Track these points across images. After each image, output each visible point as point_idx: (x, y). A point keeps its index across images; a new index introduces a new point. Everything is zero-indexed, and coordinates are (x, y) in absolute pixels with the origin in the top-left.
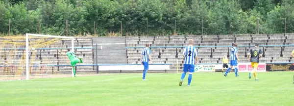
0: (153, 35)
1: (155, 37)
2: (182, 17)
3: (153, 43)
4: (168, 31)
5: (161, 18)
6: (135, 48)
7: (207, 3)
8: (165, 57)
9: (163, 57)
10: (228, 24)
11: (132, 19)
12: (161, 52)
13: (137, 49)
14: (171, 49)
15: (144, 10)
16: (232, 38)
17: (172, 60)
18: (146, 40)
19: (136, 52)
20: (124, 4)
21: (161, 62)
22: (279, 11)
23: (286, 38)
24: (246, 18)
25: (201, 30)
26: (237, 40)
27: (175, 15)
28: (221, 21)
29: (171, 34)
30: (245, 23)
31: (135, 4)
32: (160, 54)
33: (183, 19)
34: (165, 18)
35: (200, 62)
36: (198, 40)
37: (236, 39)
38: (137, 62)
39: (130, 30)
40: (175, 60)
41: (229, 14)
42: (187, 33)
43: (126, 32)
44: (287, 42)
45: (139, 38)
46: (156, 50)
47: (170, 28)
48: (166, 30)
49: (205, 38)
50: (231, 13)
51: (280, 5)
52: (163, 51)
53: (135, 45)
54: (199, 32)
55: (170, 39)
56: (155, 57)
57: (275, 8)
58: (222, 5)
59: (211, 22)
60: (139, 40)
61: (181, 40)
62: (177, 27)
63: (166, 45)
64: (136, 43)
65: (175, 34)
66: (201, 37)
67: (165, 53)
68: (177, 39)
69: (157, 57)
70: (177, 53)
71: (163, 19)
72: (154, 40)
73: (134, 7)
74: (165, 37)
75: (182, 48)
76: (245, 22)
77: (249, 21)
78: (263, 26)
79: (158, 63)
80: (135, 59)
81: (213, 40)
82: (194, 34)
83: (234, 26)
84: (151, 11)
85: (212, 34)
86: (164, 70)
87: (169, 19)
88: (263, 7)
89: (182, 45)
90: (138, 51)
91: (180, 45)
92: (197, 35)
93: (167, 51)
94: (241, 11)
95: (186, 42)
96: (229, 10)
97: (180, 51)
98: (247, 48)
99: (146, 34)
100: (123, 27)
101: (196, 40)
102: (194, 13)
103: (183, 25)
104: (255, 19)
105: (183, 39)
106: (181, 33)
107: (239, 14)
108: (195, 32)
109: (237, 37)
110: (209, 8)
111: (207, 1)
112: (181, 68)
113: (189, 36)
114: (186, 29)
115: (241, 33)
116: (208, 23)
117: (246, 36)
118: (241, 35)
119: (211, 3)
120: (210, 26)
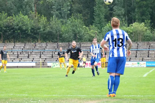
0: (24, 42)
1: (25, 44)
2: (44, 30)
3: (24, 48)
4: (34, 39)
5: (30, 31)
6: (12, 51)
7: (61, 21)
8: (33, 58)
9: (31, 57)
10: (75, 35)
11: (9, 31)
12: (30, 54)
13: (13, 52)
14: (36, 52)
15: (18, 25)
16: (78, 45)
17: (37, 59)
18: (19, 46)
19: (12, 54)
20: (4, 21)
21: (30, 61)
22: (109, 26)
24: (87, 31)
25: (57, 39)
26: (82, 46)
27: (39, 29)
28: (71, 33)
29: (36, 41)
30: (87, 35)
31: (11, 21)
32: (29, 55)
33: (45, 31)
34: (33, 31)
35: (56, 61)
36: (55, 46)
37: (81, 45)
38: (13, 61)
39: (8, 39)
40: (39, 59)
41: (76, 28)
42: (48, 41)
43: (5, 40)
45: (15, 44)
46: (26, 53)
47: (36, 37)
48: (33, 39)
49: (60, 45)
51: (110, 23)
52: (31, 53)
53: (12, 49)
54: (56, 41)
55: (35, 45)
56: (25, 58)
57: (107, 25)
58: (72, 22)
59: (64, 34)
60: (15, 45)
61: (43, 46)
62: (41, 37)
63: (33, 49)
64: (13, 48)
65: (39, 42)
66: (57, 44)
67: (32, 55)
68: (40, 45)
69: (27, 57)
70: (41, 55)
71: (31, 32)
72: (25, 45)
73: (11, 23)
74: (32, 44)
75: (44, 51)
76: (87, 34)
77: (90, 33)
78: (100, 37)
79: (28, 61)
80: (11, 59)
81: (66, 46)
82: (52, 42)
83: (80, 36)
84: (22, 25)
85: (65, 42)
86: (31, 66)
87: (35, 31)
88: (99, 24)
89: (44, 49)
90: (13, 53)
91: (43, 49)
92: (55, 42)
93: (34, 53)
94: (84, 27)
95: (47, 47)
96: (76, 26)
97: (43, 53)
98: (89, 52)
99: (19, 42)
100: (3, 37)
101: (53, 46)
102: (52, 28)
103: (45, 35)
104: (94, 32)
105: (44, 45)
106: (43, 41)
107: (83, 28)
108: (53, 41)
109: (82, 44)
110: (63, 24)
111: (61, 20)
112: (43, 65)
113: (49, 43)
114: (47, 39)
115: (84, 41)
116: (62, 34)
117: (88, 43)
118: (84, 42)
119: (64, 21)
120: (63, 37)
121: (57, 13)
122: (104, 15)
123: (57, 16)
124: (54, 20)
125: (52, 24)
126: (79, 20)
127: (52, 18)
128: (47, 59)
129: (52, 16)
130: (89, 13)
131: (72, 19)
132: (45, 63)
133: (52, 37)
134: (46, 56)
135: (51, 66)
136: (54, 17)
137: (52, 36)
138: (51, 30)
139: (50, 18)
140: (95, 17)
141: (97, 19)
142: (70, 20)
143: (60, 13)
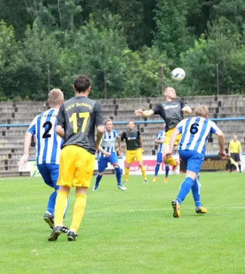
2: (6, 65)
7: (57, 37)
10: (101, 77)
16: (110, 106)
22: (204, 50)
23: (220, 104)
24: (136, 65)
25: (46, 89)
26: (120, 109)
28: (88, 71)
30: (135, 75)
33: (9, 69)
37: (117, 107)
41: (102, 57)
42: (18, 98)
44: (221, 112)
50: (106, 55)
51: (206, 38)
54: (43, 95)
57: (196, 43)
58: (88, 38)
59: (65, 75)
61: (5, 111)
66: (47, 105)
75: (8, 128)
76: (135, 72)
77: (145, 71)
82: (32, 98)
83: (114, 81)
88: (171, 41)
89: (9, 121)
91: (4, 122)
92: (39, 100)
94: (127, 51)
95: (16, 116)
96: (103, 49)
97: (4, 133)
98: (141, 126)
101: (36, 111)
102: (29, 57)
103: (10, 80)
104: (156, 67)
105: (8, 109)
106: (5, 98)
107: (124, 56)
108: (34, 95)
109: (119, 105)
110: (62, 45)
111: (57, 32)
112: (6, 168)
113: (21, 104)
114: (16, 89)
115: (128, 95)
116: (59, 76)
117: (138, 101)
118: (128, 99)
119: (66, 35)
120: (64, 83)
121: (46, 10)
122: (187, 16)
123: (45, 20)
124: (36, 34)
125: (31, 46)
126: (111, 30)
127: (31, 28)
128: (17, 150)
129: (31, 24)
130: (142, 10)
131: (89, 28)
132: (12, 161)
133: (31, 84)
134: (14, 141)
135: (29, 173)
136: (35, 24)
137: (30, 80)
138: (28, 64)
139: (25, 28)
140: (158, 22)
141: (163, 28)
142: (83, 33)
143: (54, 12)
